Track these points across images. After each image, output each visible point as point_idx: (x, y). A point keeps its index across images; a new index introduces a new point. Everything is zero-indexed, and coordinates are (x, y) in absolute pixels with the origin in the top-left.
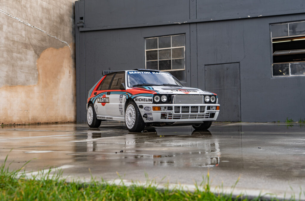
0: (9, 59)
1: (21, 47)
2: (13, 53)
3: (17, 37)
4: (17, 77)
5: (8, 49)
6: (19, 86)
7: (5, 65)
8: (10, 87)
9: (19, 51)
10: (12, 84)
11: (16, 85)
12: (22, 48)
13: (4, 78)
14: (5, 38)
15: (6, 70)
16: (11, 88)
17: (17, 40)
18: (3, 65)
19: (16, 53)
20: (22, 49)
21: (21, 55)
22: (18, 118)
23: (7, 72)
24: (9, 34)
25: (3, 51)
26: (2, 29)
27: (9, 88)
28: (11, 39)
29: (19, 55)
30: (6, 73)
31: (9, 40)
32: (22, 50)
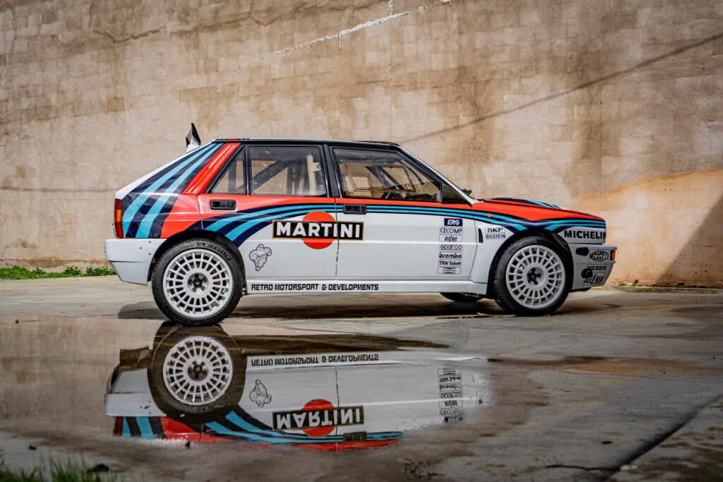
0: (661, 99)
1: (711, 52)
2: (678, 79)
3: (692, 27)
4: (691, 146)
5: (656, 72)
6: (702, 172)
7: (646, 120)
8: (664, 179)
9: (702, 66)
10: (671, 170)
11: (688, 170)
12: (713, 55)
13: (643, 156)
14: (645, 45)
15: (648, 133)
16: (670, 180)
17: (694, 35)
18: (639, 119)
19: (689, 76)
20: (714, 57)
21: (709, 77)
22: (695, 269)
23: (652, 138)
24: (659, 27)
25: (638, 83)
26: (636, 20)
27: (662, 181)
28: (670, 40)
29: (699, 80)
30: (651, 142)
31: (662, 44)
32: (713, 59)
